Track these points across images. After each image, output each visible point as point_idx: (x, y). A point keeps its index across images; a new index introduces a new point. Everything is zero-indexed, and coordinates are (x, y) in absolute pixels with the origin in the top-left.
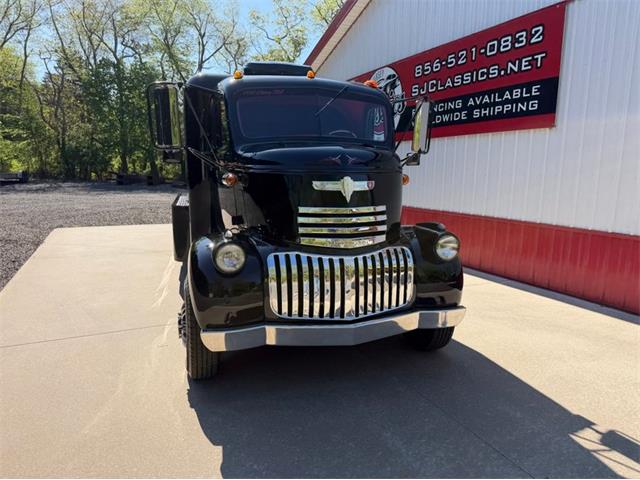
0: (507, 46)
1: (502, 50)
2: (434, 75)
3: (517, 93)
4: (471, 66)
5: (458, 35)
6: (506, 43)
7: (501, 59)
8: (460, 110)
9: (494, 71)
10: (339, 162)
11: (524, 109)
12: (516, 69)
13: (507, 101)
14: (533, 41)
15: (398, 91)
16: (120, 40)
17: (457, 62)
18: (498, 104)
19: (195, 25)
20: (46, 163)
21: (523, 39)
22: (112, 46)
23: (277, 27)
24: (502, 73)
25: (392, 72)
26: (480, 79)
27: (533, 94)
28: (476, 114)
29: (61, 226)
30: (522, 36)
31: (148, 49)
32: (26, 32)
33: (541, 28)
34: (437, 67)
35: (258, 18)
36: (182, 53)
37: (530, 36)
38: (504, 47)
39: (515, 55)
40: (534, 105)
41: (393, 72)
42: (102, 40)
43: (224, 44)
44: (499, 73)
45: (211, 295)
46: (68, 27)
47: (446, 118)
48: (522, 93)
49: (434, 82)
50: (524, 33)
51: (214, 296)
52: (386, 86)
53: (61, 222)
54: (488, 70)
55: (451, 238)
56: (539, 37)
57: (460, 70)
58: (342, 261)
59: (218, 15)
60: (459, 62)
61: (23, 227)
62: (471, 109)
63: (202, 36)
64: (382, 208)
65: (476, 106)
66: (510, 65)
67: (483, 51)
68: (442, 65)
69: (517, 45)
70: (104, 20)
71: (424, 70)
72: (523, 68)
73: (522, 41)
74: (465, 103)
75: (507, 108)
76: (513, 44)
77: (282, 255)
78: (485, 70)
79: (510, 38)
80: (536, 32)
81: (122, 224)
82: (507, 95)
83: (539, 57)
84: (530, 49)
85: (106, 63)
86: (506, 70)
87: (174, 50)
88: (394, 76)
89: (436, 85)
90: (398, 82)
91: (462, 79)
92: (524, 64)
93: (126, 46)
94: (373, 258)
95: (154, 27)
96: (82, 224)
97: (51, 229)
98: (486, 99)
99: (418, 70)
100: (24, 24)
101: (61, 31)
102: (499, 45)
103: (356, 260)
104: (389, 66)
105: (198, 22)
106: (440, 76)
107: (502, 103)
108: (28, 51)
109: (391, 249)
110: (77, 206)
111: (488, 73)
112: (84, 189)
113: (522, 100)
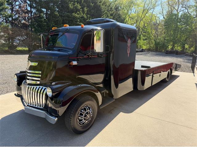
20: (150, 47)
32: (153, 9)
42: (174, 8)
100: (152, 7)
101: (163, 7)
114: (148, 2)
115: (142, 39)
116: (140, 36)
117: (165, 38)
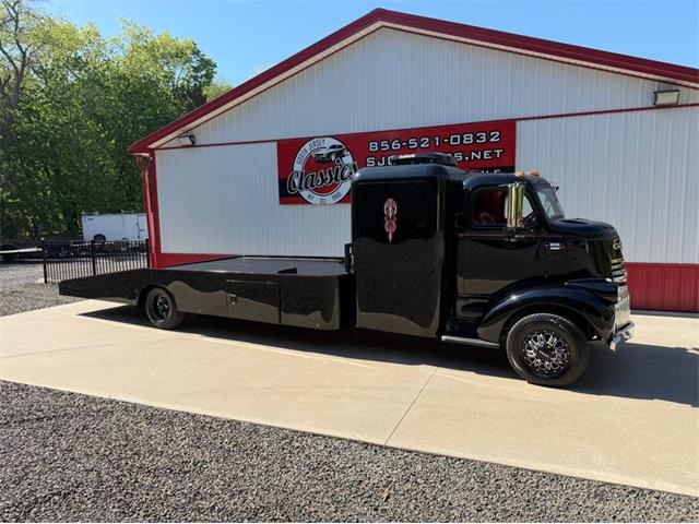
1: (465, 142)
2: (392, 152)
4: (435, 150)
6: (468, 139)
7: (466, 149)
9: (459, 156)
12: (479, 157)
14: (491, 140)
15: (348, 160)
17: (419, 145)
21: (483, 138)
24: (467, 158)
30: (482, 136)
33: (498, 133)
34: (396, 145)
37: (489, 137)
38: (467, 141)
39: (476, 147)
41: (338, 143)
44: (464, 158)
50: (484, 134)
52: (329, 154)
56: (496, 138)
57: (424, 151)
60: (422, 145)
66: (473, 153)
67: (446, 140)
68: (401, 145)
69: (478, 141)
71: (380, 147)
72: (486, 158)
76: (474, 141)
79: (471, 135)
80: (494, 135)
83: (498, 151)
84: (488, 145)
86: (470, 158)
88: (340, 146)
92: (485, 154)
99: (374, 146)
102: (462, 139)
104: (333, 137)
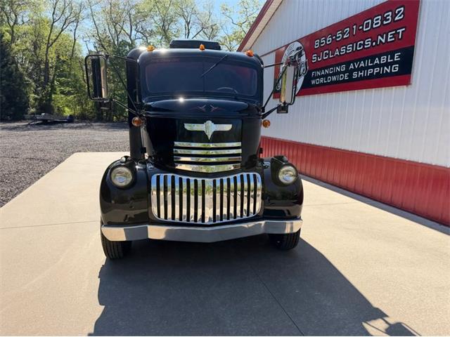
0: (378, 23)
1: (374, 26)
2: (327, 47)
3: (384, 59)
4: (353, 40)
5: (344, 17)
6: (377, 21)
7: (373, 34)
8: (344, 73)
9: (368, 43)
10: (204, 110)
11: (389, 71)
12: (383, 41)
13: (377, 65)
14: (397, 18)
15: (303, 59)
16: (134, 27)
17: (343, 36)
18: (371, 67)
19: (183, 16)
20: (85, 110)
21: (390, 17)
22: (129, 32)
23: (240, 15)
24: (374, 44)
25: (299, 45)
26: (358, 49)
27: (395, 60)
28: (355, 75)
29: (80, 151)
30: (389, 15)
31: (152, 33)
32: (75, 24)
33: (402, 9)
34: (329, 41)
35: (227, 9)
36: (175, 35)
37: (394, 15)
38: (376, 24)
39: (383, 30)
40: (396, 68)
42: (122, 28)
43: (203, 28)
44: (372, 44)
45: (113, 202)
46: (102, 20)
47: (334, 78)
48: (387, 59)
49: (327, 52)
50: (390, 13)
51: (115, 203)
52: (295, 55)
53: (81, 149)
54: (364, 42)
55: (290, 168)
56: (400, 16)
57: (344, 42)
58: (203, 182)
59: (199, 8)
60: (345, 37)
61: (55, 151)
62: (351, 72)
63: (188, 23)
64: (238, 144)
65: (355, 70)
66: (380, 37)
67: (361, 28)
68: (333, 39)
69: (385, 23)
70: (124, 14)
71: (320, 43)
72: (389, 40)
73: (389, 19)
74: (347, 67)
75: (377, 70)
76: (382, 23)
77: (162, 176)
78: (362, 42)
79: (380, 17)
80: (399, 12)
81: (119, 151)
82: (377, 61)
83: (400, 31)
84: (395, 25)
85: (124, 43)
86: (376, 42)
87: (169, 33)
88: (301, 48)
89: (328, 54)
90: (303, 53)
91: (346, 49)
92: (389, 36)
93: (138, 32)
94: (228, 180)
95: (156, 18)
96: (93, 150)
97: (73, 153)
98: (362, 64)
99: (317, 43)
100: (74, 19)
101: (97, 22)
102: (372, 22)
103: (214, 182)
104: (297, 41)
105: (186, 14)
106: (331, 47)
107: (373, 67)
108: (76, 36)
109: (245, 174)
110: (96, 139)
111: (364, 44)
112: (106, 127)
113: (387, 64)
114: (60, 5)
115: (59, 93)
116: (53, 82)
117: (116, 92)
